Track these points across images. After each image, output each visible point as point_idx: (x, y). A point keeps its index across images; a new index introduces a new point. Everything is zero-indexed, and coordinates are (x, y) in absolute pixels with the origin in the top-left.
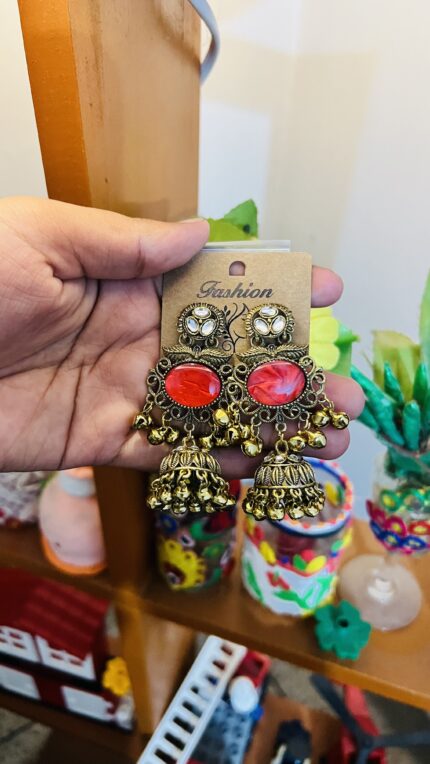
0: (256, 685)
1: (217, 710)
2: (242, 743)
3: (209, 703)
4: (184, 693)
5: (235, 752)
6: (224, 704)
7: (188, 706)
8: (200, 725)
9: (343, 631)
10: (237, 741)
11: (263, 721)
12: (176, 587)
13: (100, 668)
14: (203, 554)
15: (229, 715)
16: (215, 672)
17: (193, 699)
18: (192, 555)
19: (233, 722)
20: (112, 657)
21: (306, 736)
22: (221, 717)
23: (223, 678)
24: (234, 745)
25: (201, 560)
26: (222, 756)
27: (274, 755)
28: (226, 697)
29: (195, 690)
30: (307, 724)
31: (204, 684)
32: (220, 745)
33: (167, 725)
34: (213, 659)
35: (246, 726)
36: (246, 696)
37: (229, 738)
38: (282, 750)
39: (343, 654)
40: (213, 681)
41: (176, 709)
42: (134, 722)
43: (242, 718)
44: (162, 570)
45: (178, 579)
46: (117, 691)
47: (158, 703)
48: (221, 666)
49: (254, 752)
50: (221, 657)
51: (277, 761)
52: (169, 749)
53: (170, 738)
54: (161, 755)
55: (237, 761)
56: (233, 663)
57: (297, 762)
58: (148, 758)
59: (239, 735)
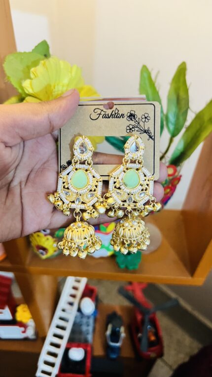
0: (93, 300)
1: (76, 317)
2: (91, 328)
3: (72, 315)
4: (59, 313)
5: (88, 334)
6: (78, 314)
7: (61, 319)
8: (69, 326)
9: (129, 258)
11: (98, 316)
12: (44, 257)
13: (14, 312)
14: (55, 236)
15: (82, 318)
16: (71, 299)
17: (63, 315)
18: (50, 237)
19: (85, 320)
20: (18, 305)
21: (120, 318)
22: (78, 320)
23: (76, 301)
24: (87, 330)
25: (54, 239)
26: (82, 337)
27: (106, 329)
28: (79, 310)
29: (64, 310)
30: (119, 312)
31: (67, 307)
32: (81, 332)
33: (53, 330)
34: (69, 294)
35: (91, 321)
36: (88, 306)
37: (84, 328)
38: (110, 327)
39: (131, 268)
40: (71, 304)
41: (56, 321)
42: (37, 333)
43: (88, 317)
44: (35, 250)
45: (44, 252)
46: (24, 321)
47: (46, 321)
48: (74, 296)
49: (98, 328)
50: (73, 292)
51: (108, 332)
52: (56, 341)
53: (55, 336)
54: (53, 344)
55: (90, 337)
56: (79, 294)
57: (118, 329)
58: (47, 347)
59: (88, 325)
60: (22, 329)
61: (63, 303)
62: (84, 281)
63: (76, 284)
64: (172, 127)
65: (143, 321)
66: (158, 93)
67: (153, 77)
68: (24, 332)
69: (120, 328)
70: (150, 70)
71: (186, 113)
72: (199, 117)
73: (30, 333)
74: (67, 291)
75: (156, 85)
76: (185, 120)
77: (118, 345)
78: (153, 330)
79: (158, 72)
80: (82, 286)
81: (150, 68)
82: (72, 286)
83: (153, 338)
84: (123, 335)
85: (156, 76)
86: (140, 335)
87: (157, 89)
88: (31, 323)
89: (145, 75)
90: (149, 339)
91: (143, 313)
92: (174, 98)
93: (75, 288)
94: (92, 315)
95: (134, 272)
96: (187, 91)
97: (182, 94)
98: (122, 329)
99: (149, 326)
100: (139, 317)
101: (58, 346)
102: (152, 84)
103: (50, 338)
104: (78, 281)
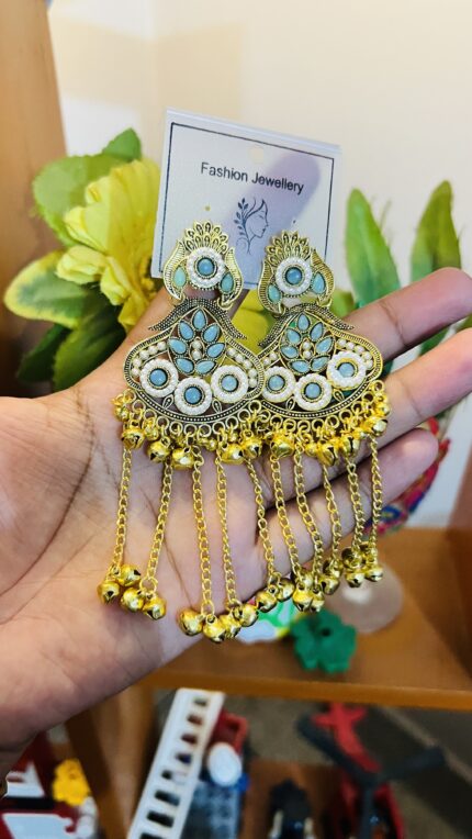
0: (237, 750)
1: (197, 793)
2: (231, 823)
3: (186, 786)
4: (155, 782)
5: (226, 836)
6: (202, 785)
7: (162, 796)
8: (180, 815)
9: (327, 642)
10: (226, 822)
11: (250, 792)
13: (47, 779)
15: (211, 795)
16: (185, 748)
17: (167, 786)
19: (217, 802)
20: (57, 763)
21: (301, 795)
22: (202, 800)
23: (197, 753)
24: (224, 828)
27: (270, 825)
28: (205, 775)
29: (167, 775)
30: (301, 782)
31: (176, 766)
32: (208, 832)
33: (140, 825)
34: (181, 734)
35: (233, 803)
36: (227, 765)
37: (216, 821)
38: (278, 818)
39: (331, 667)
40: (185, 759)
41: (149, 803)
43: (226, 791)
46: (73, 801)
47: (125, 802)
48: (190, 739)
49: (249, 820)
50: (190, 729)
51: (275, 833)
56: (204, 733)
57: (298, 825)
59: (225, 813)
60: (67, 822)
61: (165, 758)
62: (216, 700)
63: (198, 711)
65: (358, 803)
66: (388, 250)
67: (377, 215)
68: (71, 829)
69: (303, 821)
70: (368, 198)
73: (86, 832)
74: (175, 726)
75: (384, 232)
78: (385, 829)
79: (389, 204)
80: (211, 715)
81: (368, 195)
82: (186, 714)
85: (384, 215)
87: (387, 242)
88: (88, 807)
89: (359, 211)
91: (359, 785)
93: (194, 720)
94: (236, 786)
95: (339, 677)
96: (454, 243)
97: (443, 251)
98: (309, 826)
99: (374, 819)
100: (349, 794)
102: (375, 232)
104: (202, 703)
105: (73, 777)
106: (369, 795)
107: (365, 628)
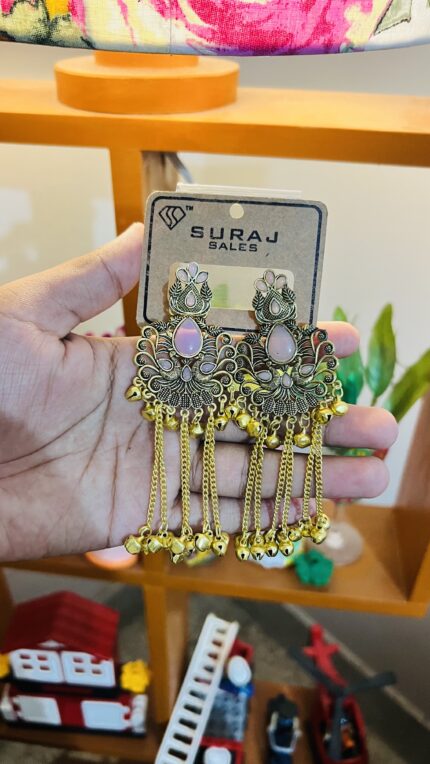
1: (217, 698)
2: (240, 719)
3: (212, 691)
4: (189, 684)
5: (236, 729)
6: (222, 692)
7: (193, 694)
8: (206, 707)
10: (237, 718)
15: (226, 699)
16: (210, 662)
17: (199, 687)
19: (230, 704)
22: (220, 703)
23: (219, 666)
24: (235, 723)
26: (227, 733)
27: (268, 722)
29: (197, 680)
31: (205, 675)
32: (223, 725)
33: (178, 712)
34: (207, 651)
35: (241, 706)
36: (241, 672)
37: (229, 718)
38: (274, 717)
40: (210, 670)
41: (185, 698)
46: (134, 689)
48: (214, 656)
50: (214, 649)
51: (272, 727)
52: (185, 731)
53: (183, 722)
54: (178, 737)
55: (239, 735)
56: (224, 652)
57: (287, 722)
58: (169, 741)
59: (237, 714)
60: (126, 709)
61: (196, 668)
62: (233, 629)
63: (219, 637)
64: (374, 384)
65: (332, 708)
68: (127, 717)
69: (291, 718)
71: (392, 367)
72: (411, 373)
73: (138, 720)
74: (204, 645)
76: (391, 375)
77: (288, 750)
80: (229, 640)
82: (212, 639)
83: (350, 743)
84: (298, 733)
86: (327, 737)
88: (140, 702)
90: (343, 745)
91: (333, 696)
92: (377, 348)
93: (218, 644)
96: (393, 339)
97: (387, 344)
98: (296, 723)
99: (343, 720)
100: (326, 701)
101: (187, 741)
103: (174, 727)
104: (222, 632)
105: (135, 673)
106: (340, 702)
107: (339, 563)
